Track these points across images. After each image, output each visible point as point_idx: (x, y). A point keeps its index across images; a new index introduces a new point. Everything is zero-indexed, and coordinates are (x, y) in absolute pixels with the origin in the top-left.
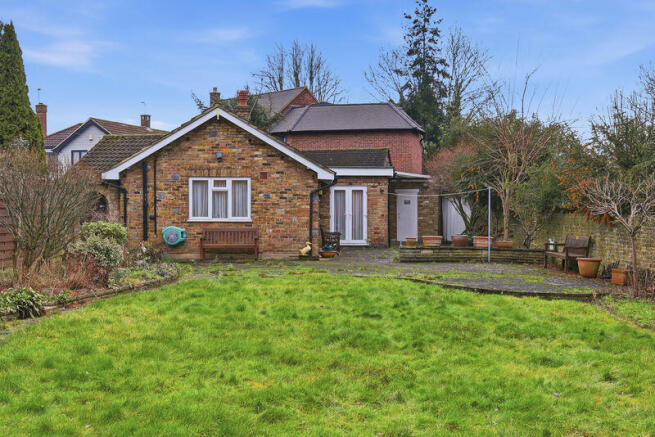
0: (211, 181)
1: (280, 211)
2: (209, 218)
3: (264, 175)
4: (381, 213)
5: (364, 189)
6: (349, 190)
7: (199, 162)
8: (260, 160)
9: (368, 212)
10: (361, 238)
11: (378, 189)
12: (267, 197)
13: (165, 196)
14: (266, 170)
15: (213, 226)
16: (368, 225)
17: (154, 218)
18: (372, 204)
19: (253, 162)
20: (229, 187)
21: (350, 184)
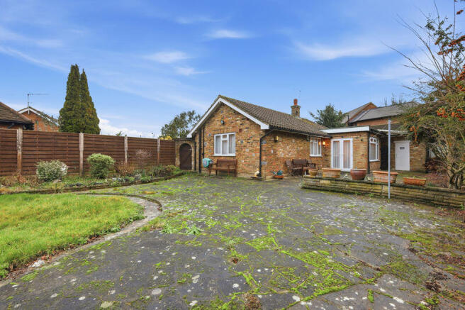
0: (221, 135)
1: (247, 150)
2: (221, 155)
3: (241, 130)
4: (362, 153)
5: (351, 140)
6: (341, 140)
7: (217, 127)
8: (239, 122)
9: (354, 152)
10: (349, 167)
11: (360, 139)
12: (242, 142)
13: (207, 144)
14: (242, 127)
15: (222, 158)
16: (354, 160)
17: (203, 154)
18: (356, 148)
19: (236, 123)
20: (227, 139)
21: (342, 137)
